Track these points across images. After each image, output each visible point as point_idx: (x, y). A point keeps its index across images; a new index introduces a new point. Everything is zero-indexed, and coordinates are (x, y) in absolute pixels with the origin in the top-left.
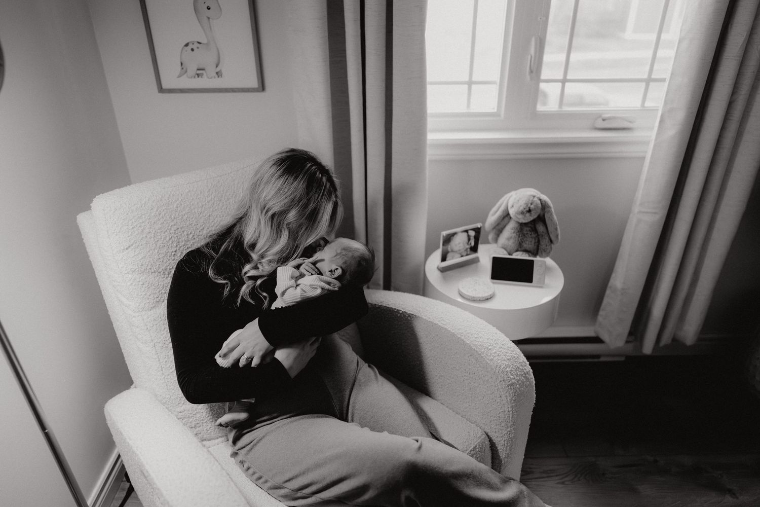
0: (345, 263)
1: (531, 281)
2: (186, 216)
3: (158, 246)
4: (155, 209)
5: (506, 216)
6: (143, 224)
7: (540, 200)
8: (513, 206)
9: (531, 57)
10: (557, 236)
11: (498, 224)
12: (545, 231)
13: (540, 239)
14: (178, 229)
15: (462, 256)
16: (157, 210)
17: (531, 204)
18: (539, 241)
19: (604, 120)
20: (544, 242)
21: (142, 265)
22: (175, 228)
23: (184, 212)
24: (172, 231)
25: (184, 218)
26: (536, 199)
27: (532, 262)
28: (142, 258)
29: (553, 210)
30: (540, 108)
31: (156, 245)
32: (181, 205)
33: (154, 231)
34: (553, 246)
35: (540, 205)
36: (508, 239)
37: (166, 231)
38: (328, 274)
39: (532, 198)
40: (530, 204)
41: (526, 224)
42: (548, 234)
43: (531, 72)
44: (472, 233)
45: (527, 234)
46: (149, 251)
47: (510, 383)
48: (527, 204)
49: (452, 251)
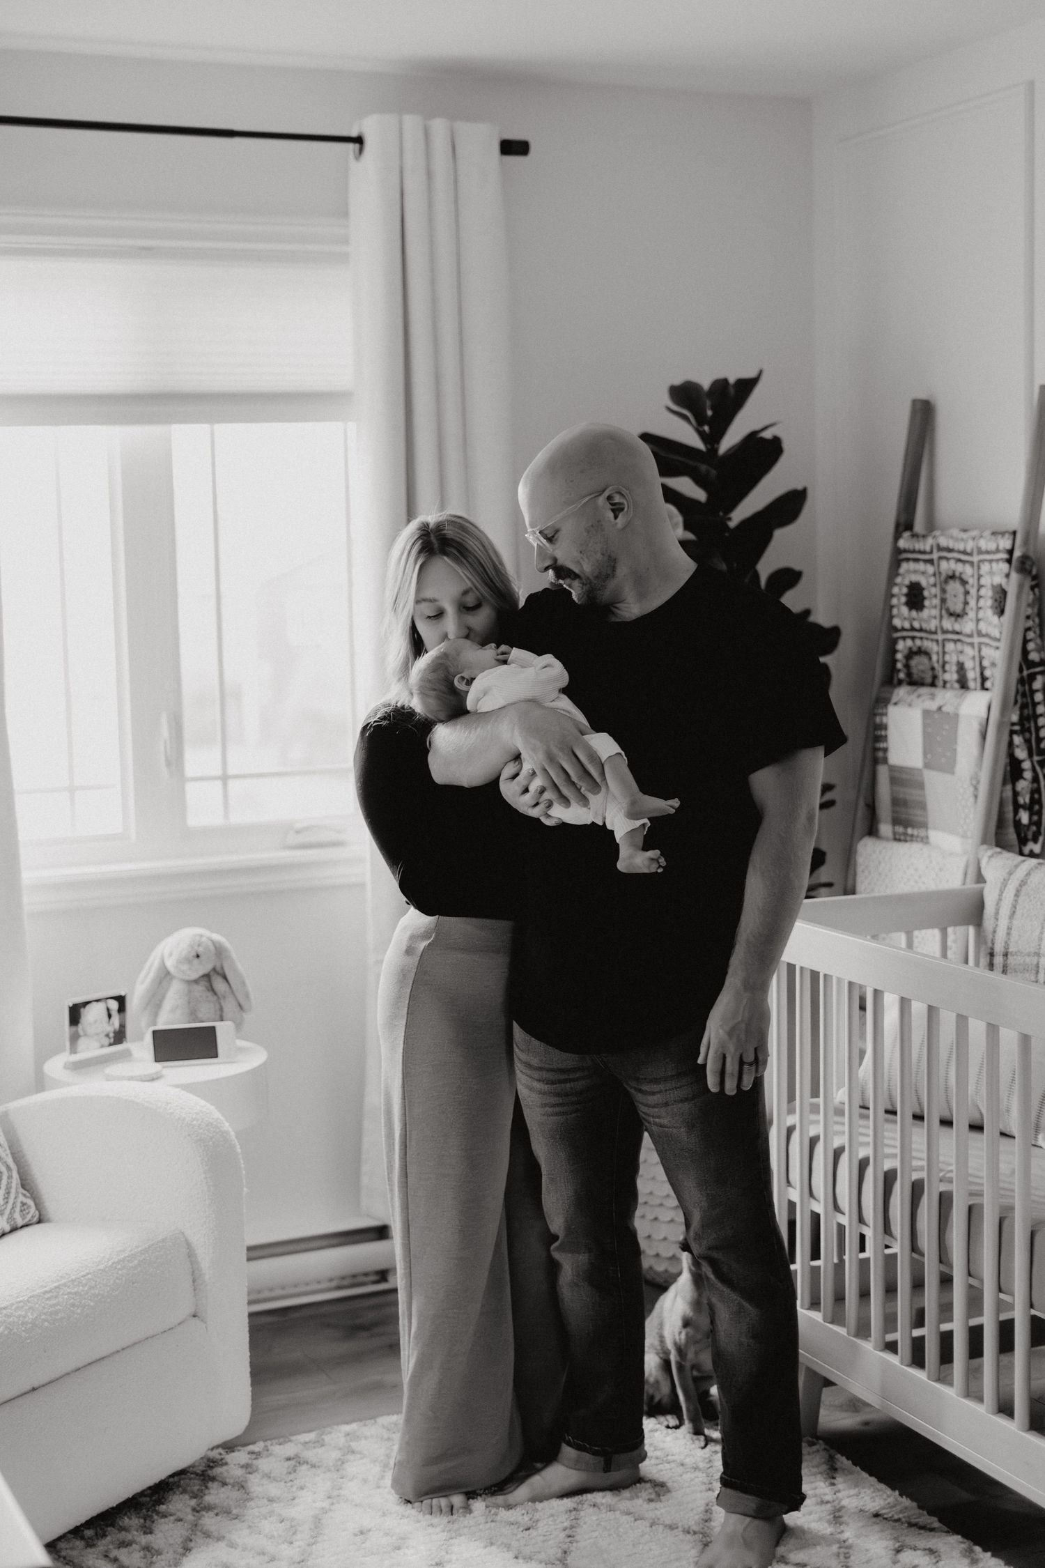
1: (216, 1056)
5: (165, 976)
7: (212, 941)
8: (171, 955)
9: (165, 743)
10: (247, 995)
11: (154, 995)
12: (228, 989)
13: (223, 1004)
15: (102, 1046)
17: (199, 945)
18: (221, 1009)
19: (298, 832)
20: (229, 1006)
26: (204, 939)
27: (213, 1028)
29: (234, 955)
30: (193, 821)
34: (245, 1015)
35: (212, 948)
36: (173, 1011)
39: (198, 938)
40: (196, 947)
41: (196, 981)
42: (233, 992)
43: (169, 764)
44: (114, 1005)
45: (201, 996)
47: (198, 1138)
48: (191, 946)
49: (85, 1035)
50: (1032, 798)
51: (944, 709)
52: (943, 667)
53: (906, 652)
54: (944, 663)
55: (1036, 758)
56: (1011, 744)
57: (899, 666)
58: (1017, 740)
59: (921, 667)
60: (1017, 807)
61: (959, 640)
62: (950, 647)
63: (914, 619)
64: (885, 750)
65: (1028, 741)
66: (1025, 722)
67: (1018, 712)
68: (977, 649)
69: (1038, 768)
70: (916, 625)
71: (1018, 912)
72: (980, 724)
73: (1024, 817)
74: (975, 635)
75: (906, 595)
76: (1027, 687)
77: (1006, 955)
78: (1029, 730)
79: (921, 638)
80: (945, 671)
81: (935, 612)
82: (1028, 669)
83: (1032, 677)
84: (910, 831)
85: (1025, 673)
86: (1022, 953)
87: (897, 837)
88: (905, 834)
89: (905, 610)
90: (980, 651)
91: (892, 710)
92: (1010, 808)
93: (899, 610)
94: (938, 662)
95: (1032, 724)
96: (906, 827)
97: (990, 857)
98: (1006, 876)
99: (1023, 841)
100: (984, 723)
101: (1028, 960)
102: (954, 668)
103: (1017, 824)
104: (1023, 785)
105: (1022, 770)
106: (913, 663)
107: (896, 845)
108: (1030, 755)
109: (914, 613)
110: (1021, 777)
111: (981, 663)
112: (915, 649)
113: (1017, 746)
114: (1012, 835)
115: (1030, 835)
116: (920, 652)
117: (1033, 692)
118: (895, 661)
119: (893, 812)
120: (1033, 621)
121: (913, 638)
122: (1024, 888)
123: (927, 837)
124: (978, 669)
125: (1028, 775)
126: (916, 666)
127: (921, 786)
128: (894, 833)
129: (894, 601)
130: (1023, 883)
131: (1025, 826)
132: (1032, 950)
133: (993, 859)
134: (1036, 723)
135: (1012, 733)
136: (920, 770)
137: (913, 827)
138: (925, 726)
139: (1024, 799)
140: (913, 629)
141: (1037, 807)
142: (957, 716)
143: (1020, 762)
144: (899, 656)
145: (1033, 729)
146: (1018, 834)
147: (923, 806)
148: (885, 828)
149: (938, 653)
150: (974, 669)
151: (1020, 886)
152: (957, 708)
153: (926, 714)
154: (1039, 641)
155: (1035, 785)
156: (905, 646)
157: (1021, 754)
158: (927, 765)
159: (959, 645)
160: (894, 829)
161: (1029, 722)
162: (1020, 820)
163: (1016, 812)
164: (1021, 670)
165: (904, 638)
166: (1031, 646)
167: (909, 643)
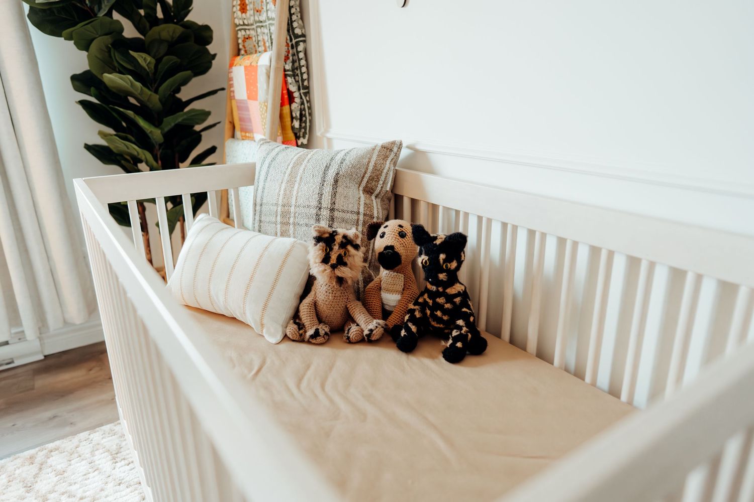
50: (301, 115)
51: (252, 64)
52: (258, 44)
53: (243, 39)
54: (258, 41)
55: (302, 91)
56: (286, 82)
57: (241, 47)
58: (289, 80)
59: (250, 46)
60: (292, 118)
61: (262, 26)
62: (259, 30)
63: (245, 19)
64: (233, 92)
65: (297, 82)
66: (296, 71)
67: (291, 64)
68: (268, 29)
69: (303, 97)
70: (246, 22)
71: (269, 179)
72: (267, 70)
73: (296, 124)
74: (267, 20)
75: (240, 5)
76: (295, 49)
77: (261, 205)
78: (297, 75)
79: (249, 29)
80: (259, 46)
81: (252, 12)
82: (295, 39)
83: (297, 44)
84: (247, 134)
85: (294, 41)
86: (269, 204)
87: (243, 138)
88: (246, 136)
89: (239, 13)
90: (270, 30)
91: (234, 69)
92: (288, 119)
93: (237, 14)
94: (255, 41)
95: (299, 70)
96: (246, 133)
97: (261, 145)
98: (265, 156)
99: (297, 137)
100: (268, 69)
101: (272, 208)
102: (262, 43)
103: (293, 128)
104: (294, 106)
105: (294, 98)
106: (246, 44)
107: (243, 141)
108: (299, 89)
109: (244, 14)
110: (294, 102)
111: (271, 37)
112: (246, 37)
113: (290, 84)
114: (291, 135)
115: (301, 134)
116: (249, 38)
117: (298, 52)
118: (238, 44)
119: (240, 125)
120: (296, 9)
121: (245, 30)
122: (273, 163)
123: (253, 138)
124: (269, 40)
125: (297, 100)
126: (248, 45)
127: (247, 109)
128: (242, 136)
129: (235, 9)
130: (274, 159)
131: (297, 128)
132: (275, 202)
133: (262, 146)
134: (301, 71)
135: (285, 76)
136: (246, 100)
137: (249, 132)
138: (246, 75)
139: (297, 114)
140: (244, 25)
141: (304, 119)
142: (257, 66)
143: (292, 93)
144: (240, 41)
145: (299, 75)
146: (295, 134)
147: (250, 120)
148: (238, 133)
149: (255, 36)
150: (268, 41)
151: (272, 161)
152: (257, 63)
153: (246, 67)
154: (300, 22)
155: (303, 106)
156: (242, 35)
157: (293, 88)
158: (249, 98)
159: (262, 28)
160: (241, 135)
161: (297, 70)
162: (294, 125)
163: (292, 121)
164: (291, 40)
165: (240, 30)
166: (295, 25)
167: (243, 33)
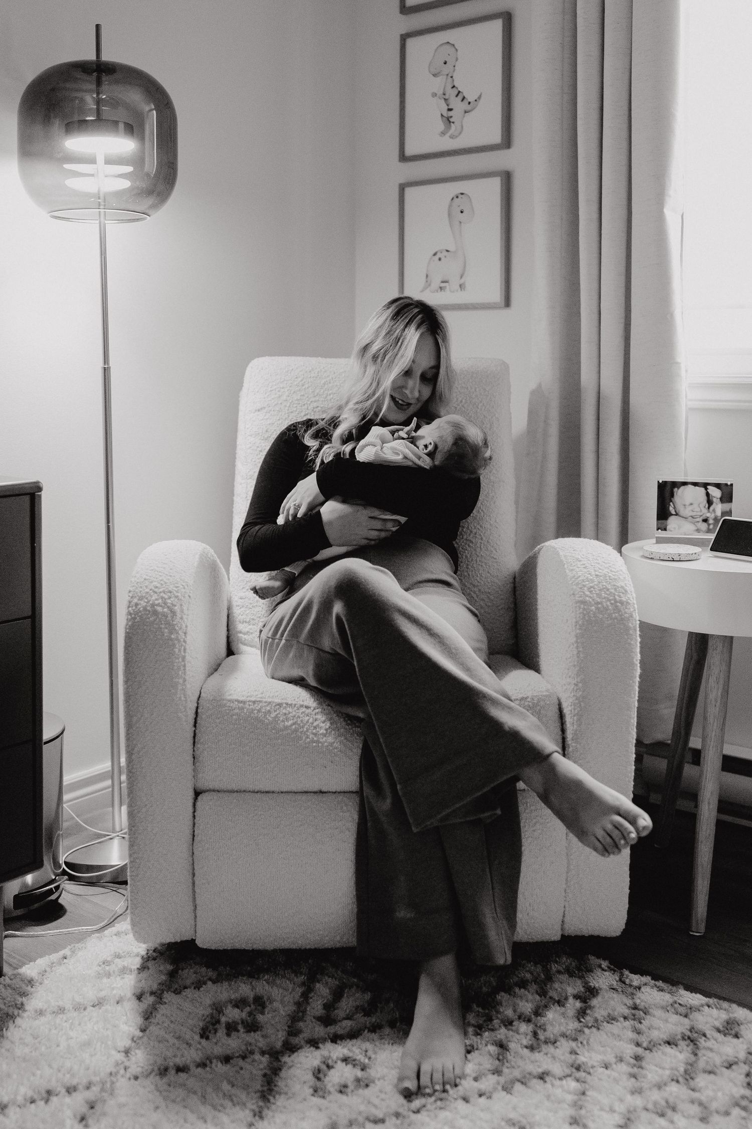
0: (441, 437)
2: (331, 396)
3: (290, 418)
4: (300, 379)
6: (282, 390)
14: (318, 407)
15: (698, 530)
16: (302, 380)
21: (267, 431)
22: (315, 405)
23: (331, 392)
24: (311, 407)
25: (329, 398)
28: (270, 424)
31: (289, 416)
32: (330, 383)
33: (290, 401)
37: (304, 405)
38: (421, 447)
44: (716, 492)
46: (279, 420)
49: (678, 515)
